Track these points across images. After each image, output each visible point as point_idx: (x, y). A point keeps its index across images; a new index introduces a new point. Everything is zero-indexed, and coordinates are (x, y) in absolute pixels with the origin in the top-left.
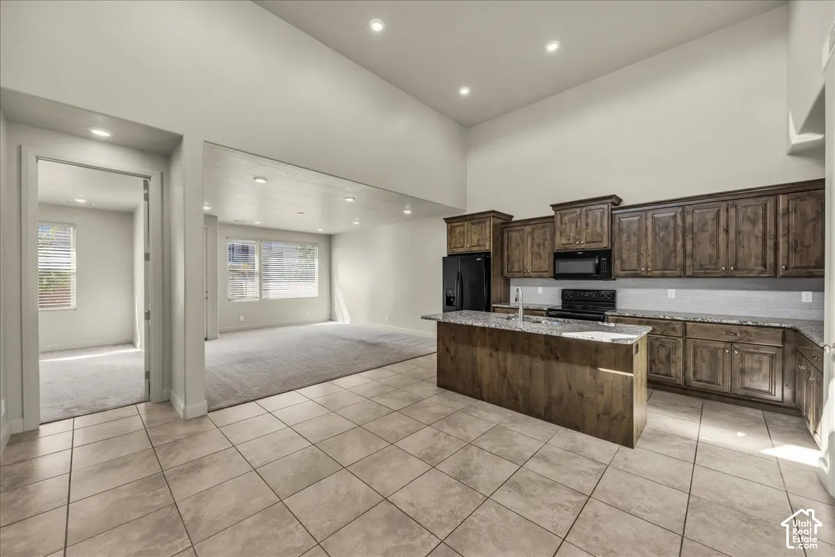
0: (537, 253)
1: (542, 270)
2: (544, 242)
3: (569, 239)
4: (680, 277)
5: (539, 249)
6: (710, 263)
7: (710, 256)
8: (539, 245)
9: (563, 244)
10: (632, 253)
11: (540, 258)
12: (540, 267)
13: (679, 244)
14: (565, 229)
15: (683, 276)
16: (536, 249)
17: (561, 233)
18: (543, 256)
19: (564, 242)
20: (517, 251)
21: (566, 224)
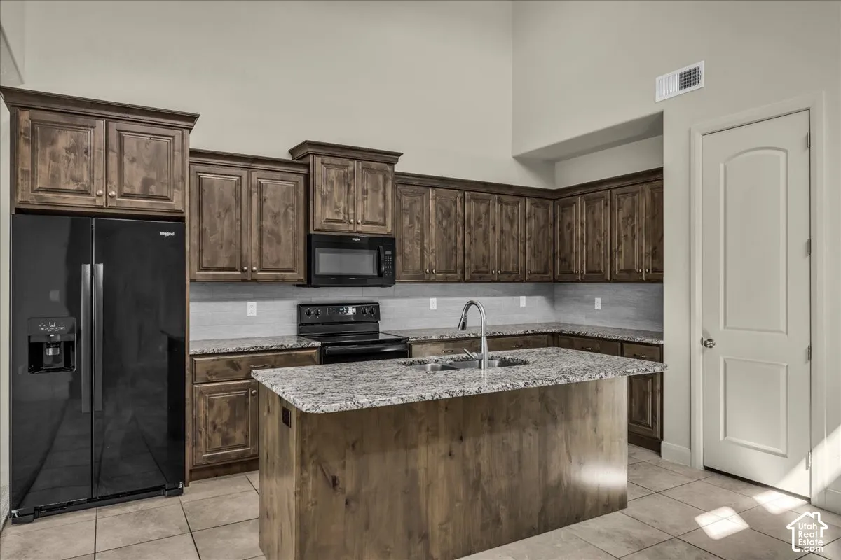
0: (272, 232)
1: (281, 266)
2: (286, 210)
3: (338, 213)
4: (459, 282)
5: (276, 223)
6: (484, 265)
7: (484, 257)
8: (275, 216)
9: (328, 221)
10: (415, 245)
11: (279, 242)
12: (278, 262)
13: (460, 239)
14: (331, 192)
15: (462, 281)
16: (268, 223)
17: (324, 199)
18: (283, 240)
19: (329, 215)
20: (226, 223)
21: (332, 183)
